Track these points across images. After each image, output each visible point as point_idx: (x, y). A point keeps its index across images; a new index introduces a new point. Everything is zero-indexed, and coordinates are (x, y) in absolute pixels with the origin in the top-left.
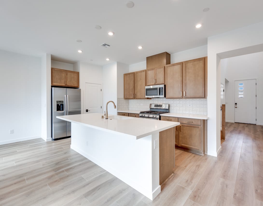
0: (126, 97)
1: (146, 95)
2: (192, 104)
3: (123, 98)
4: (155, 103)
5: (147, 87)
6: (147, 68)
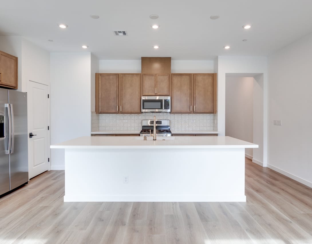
0: (101, 110)
1: (143, 108)
2: (195, 119)
3: (95, 111)
4: (150, 119)
5: (143, 98)
6: (142, 72)
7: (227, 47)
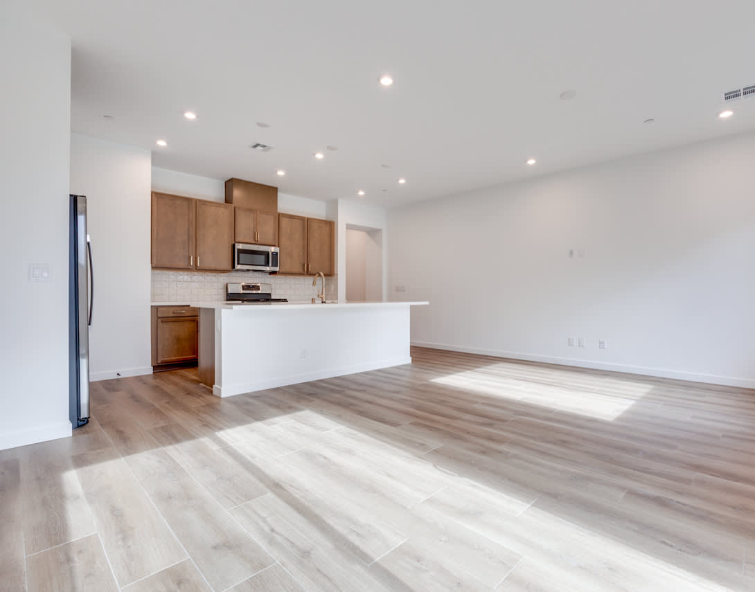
7: (361, 193)
